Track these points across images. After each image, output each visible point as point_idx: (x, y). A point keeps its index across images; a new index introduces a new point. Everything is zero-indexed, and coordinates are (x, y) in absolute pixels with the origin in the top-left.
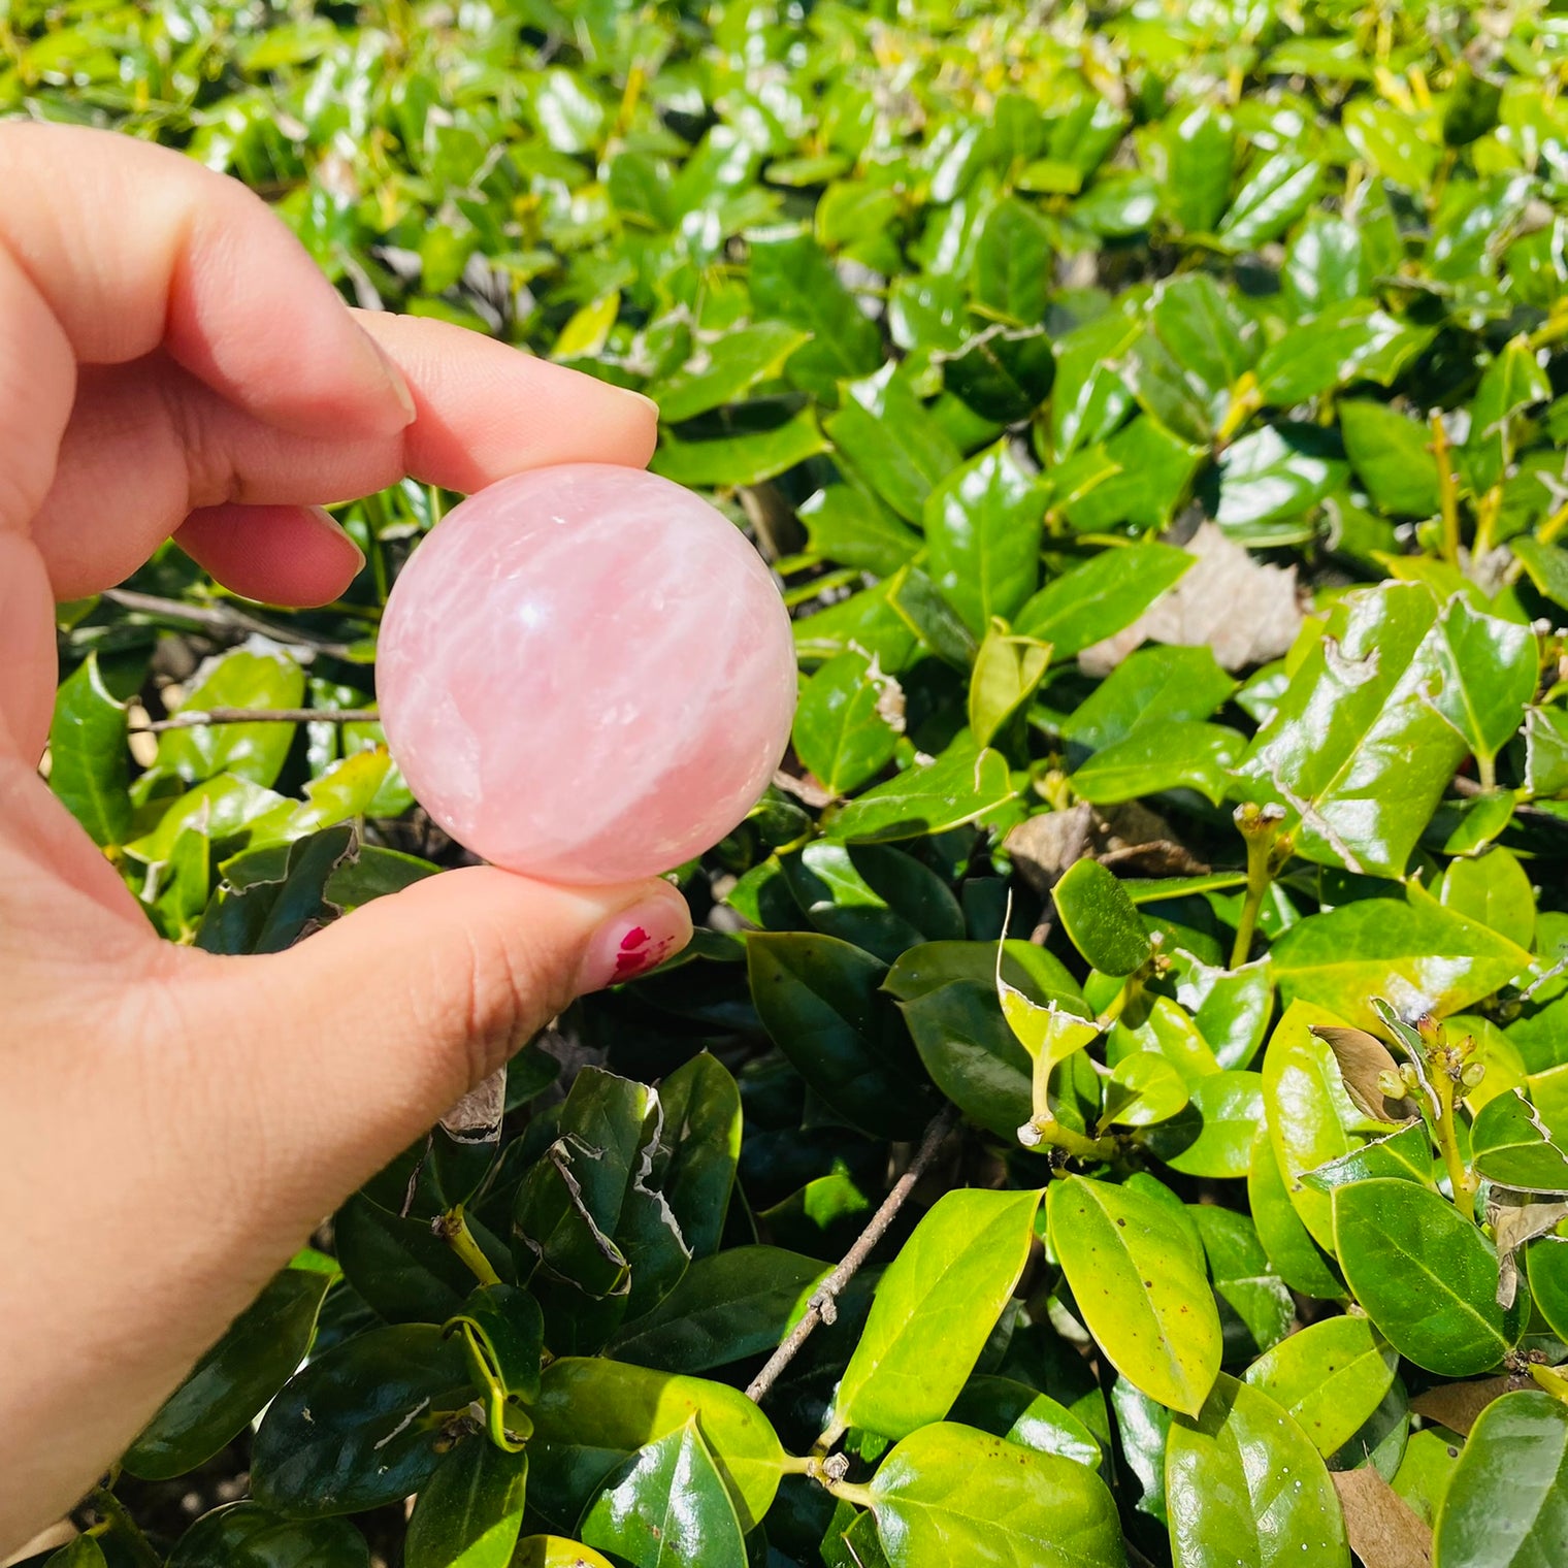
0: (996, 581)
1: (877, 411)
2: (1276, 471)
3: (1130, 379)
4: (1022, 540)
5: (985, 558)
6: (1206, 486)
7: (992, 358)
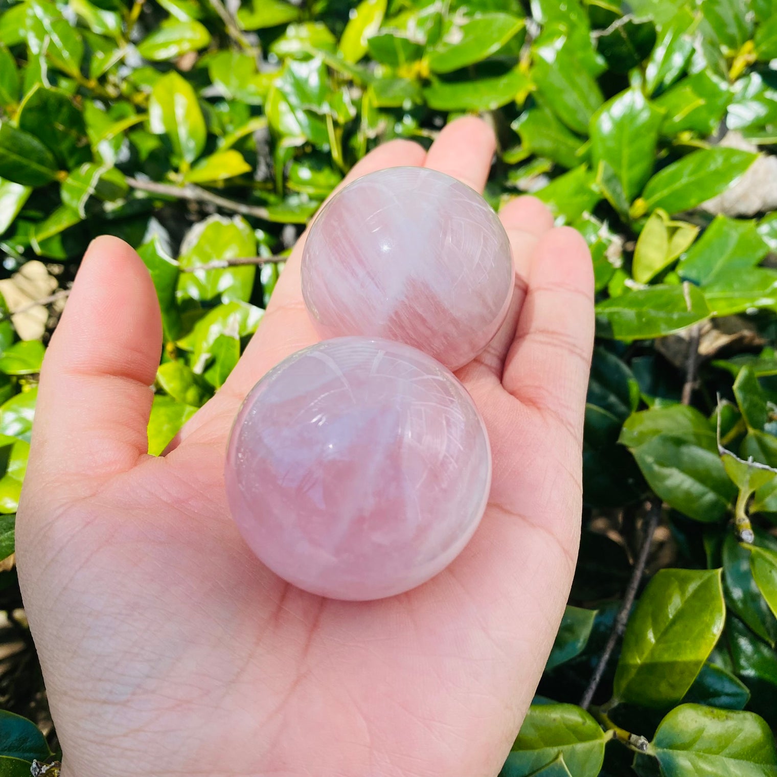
0: (631, 165)
2: (758, 97)
3: (698, 47)
4: (648, 142)
5: (626, 153)
7: (624, 35)
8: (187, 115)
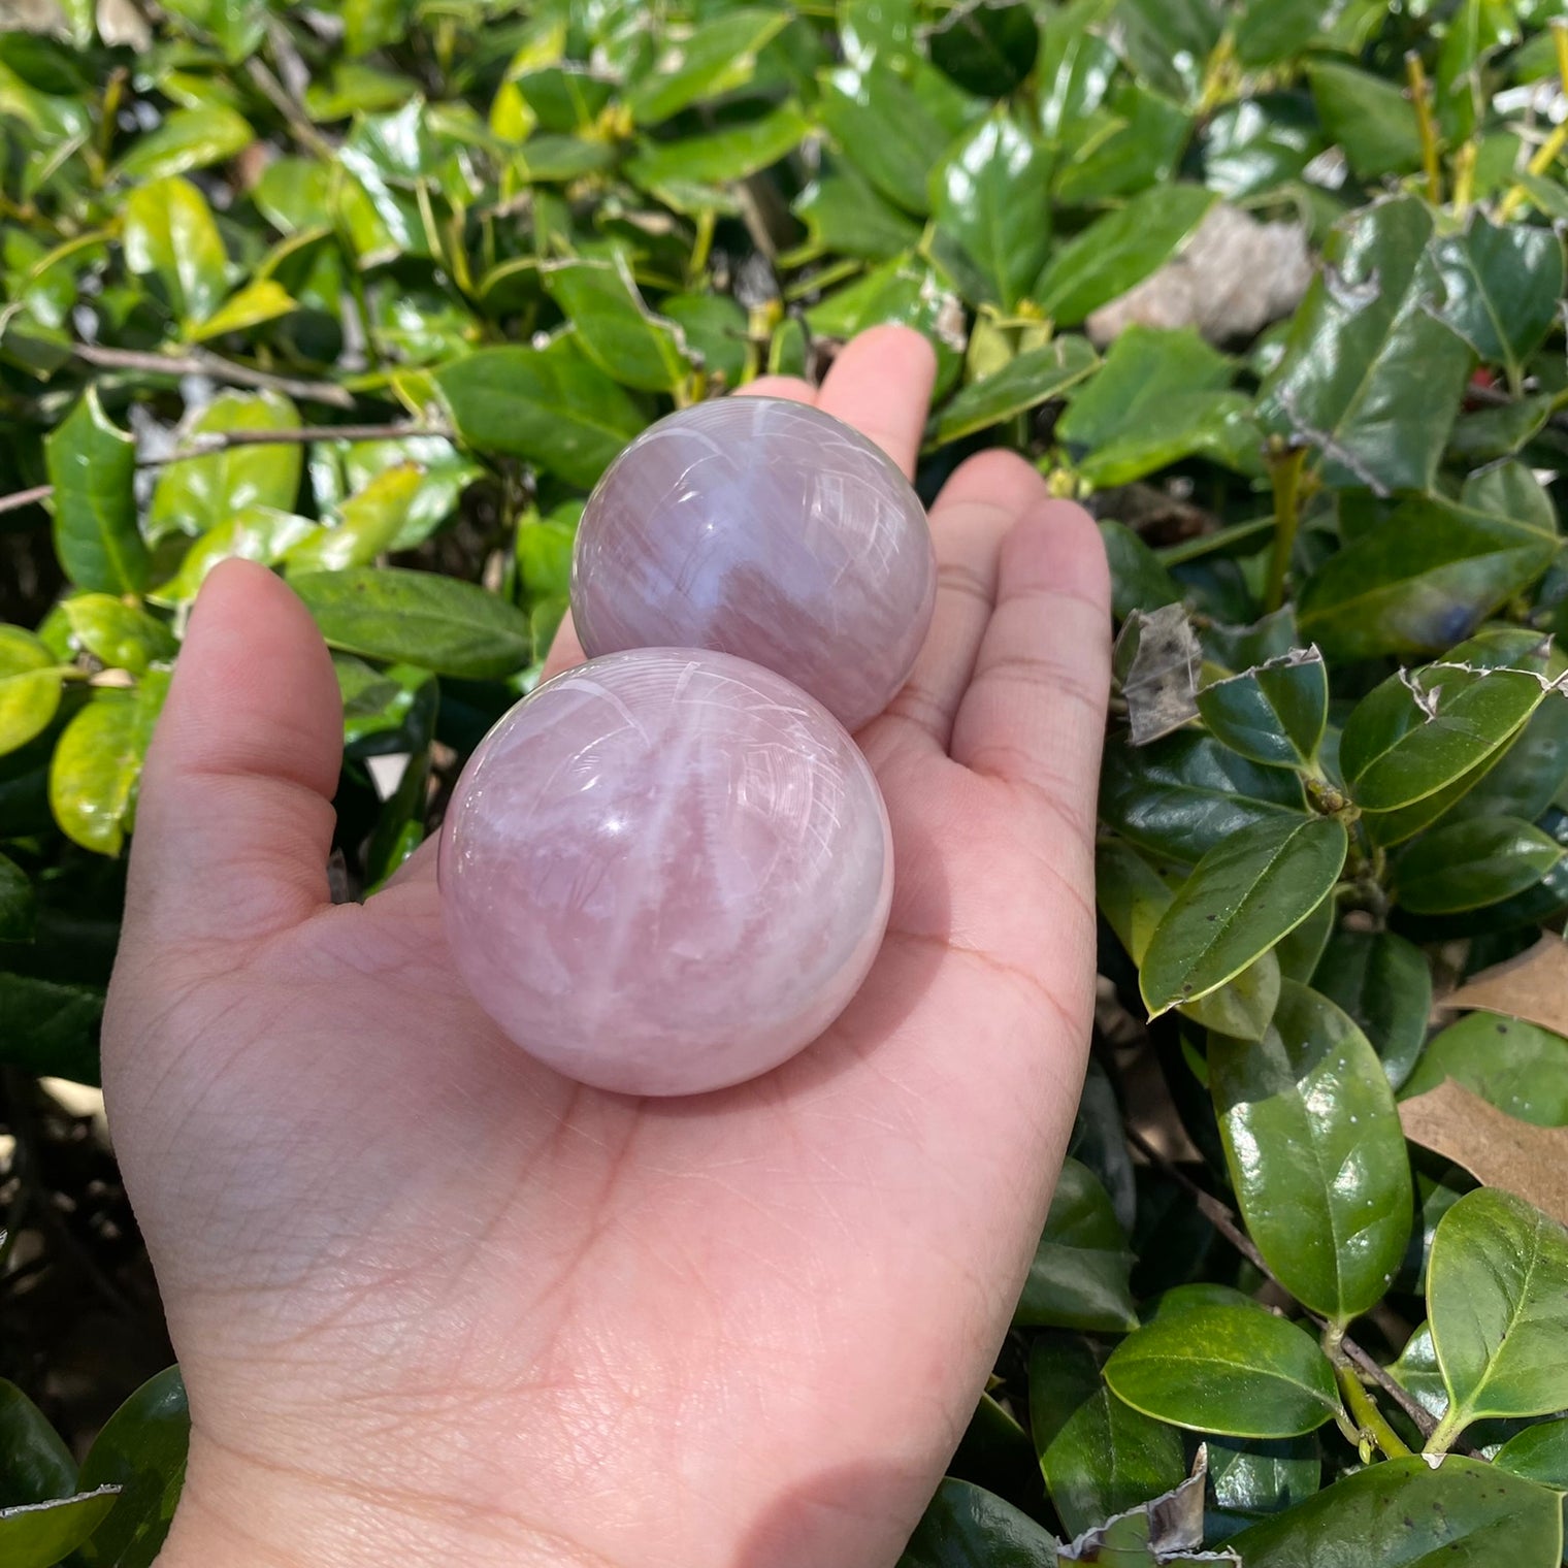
0: (1011, 250)
1: (863, 100)
2: (1260, 144)
3: (1116, 43)
4: (1031, 207)
5: (1000, 230)
6: (1192, 161)
7: (976, 30)
8: (194, 240)
